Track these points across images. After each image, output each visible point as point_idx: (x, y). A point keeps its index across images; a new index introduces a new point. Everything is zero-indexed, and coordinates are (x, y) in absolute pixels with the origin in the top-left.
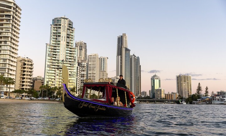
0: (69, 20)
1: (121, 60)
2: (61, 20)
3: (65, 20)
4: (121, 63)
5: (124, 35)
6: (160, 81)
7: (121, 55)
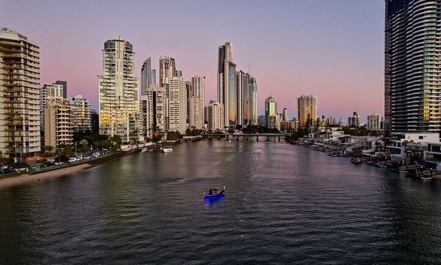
0: (127, 42)
1: (224, 79)
2: (115, 44)
3: (121, 42)
4: (224, 83)
5: (228, 44)
6: (276, 104)
7: (223, 71)
